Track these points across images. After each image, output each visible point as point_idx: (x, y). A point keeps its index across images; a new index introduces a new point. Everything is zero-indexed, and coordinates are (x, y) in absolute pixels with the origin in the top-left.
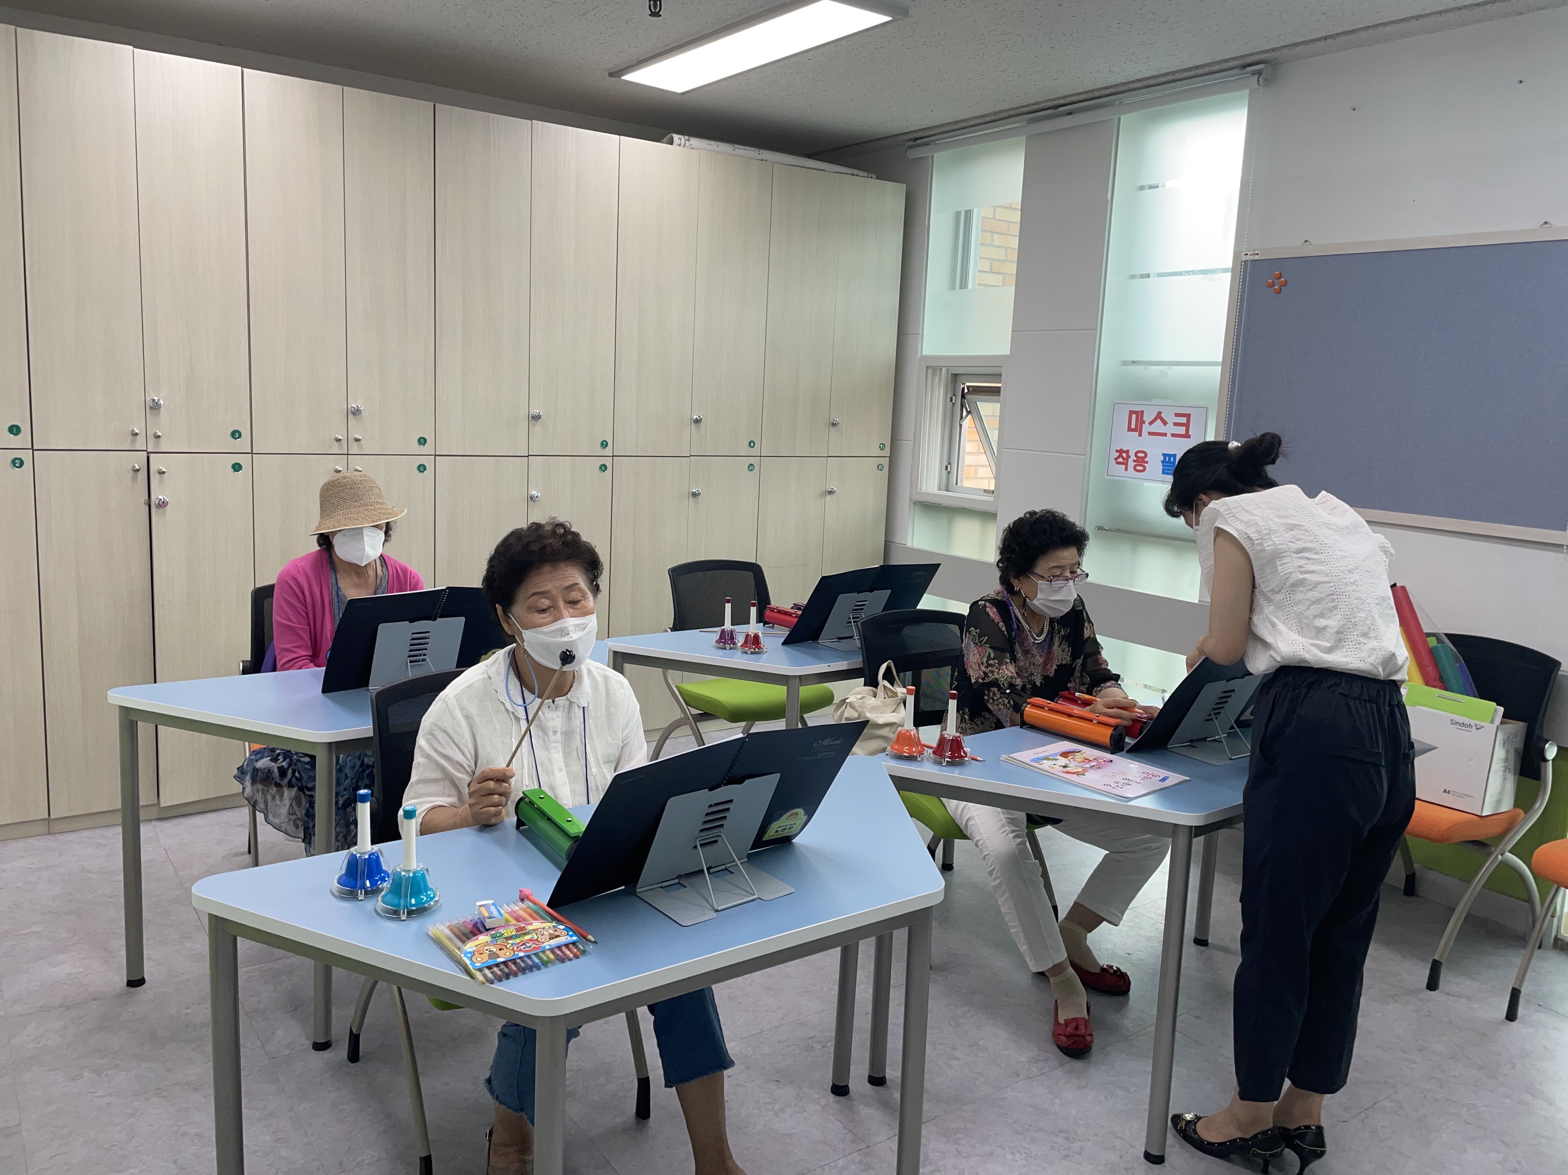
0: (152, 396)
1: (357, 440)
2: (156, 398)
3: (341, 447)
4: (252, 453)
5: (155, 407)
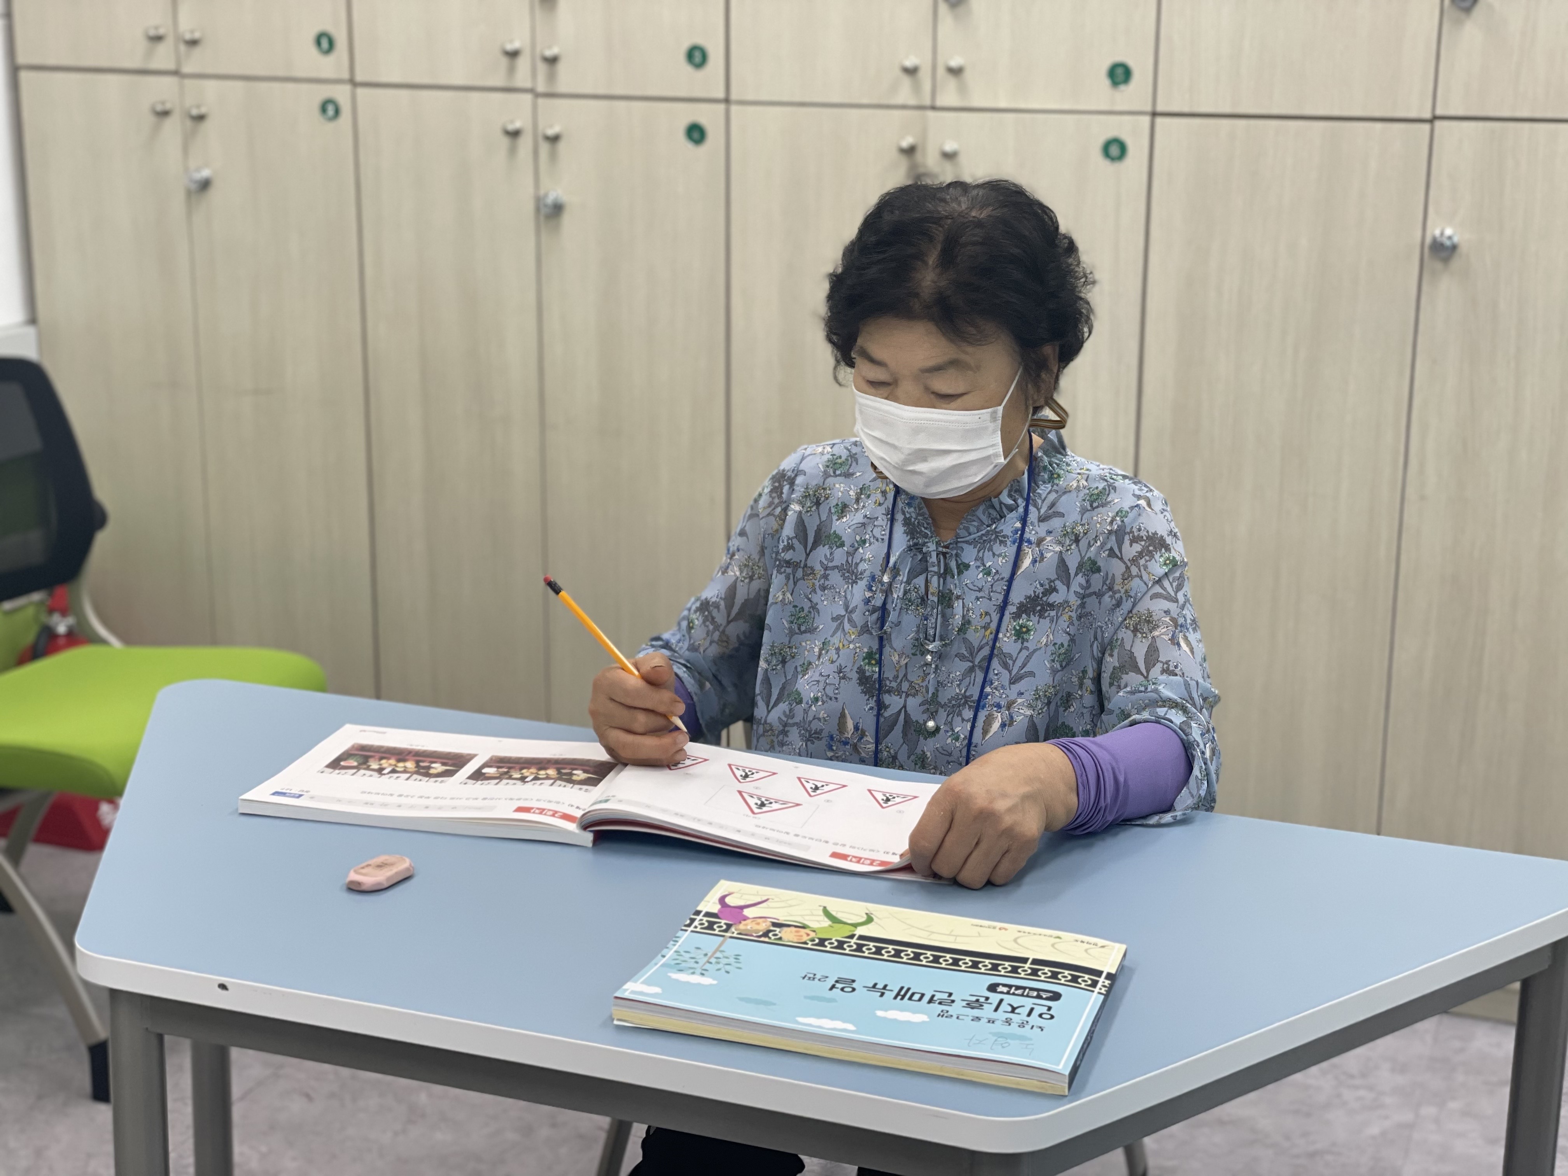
1: (956, 72)
3: (917, 88)
4: (727, 101)
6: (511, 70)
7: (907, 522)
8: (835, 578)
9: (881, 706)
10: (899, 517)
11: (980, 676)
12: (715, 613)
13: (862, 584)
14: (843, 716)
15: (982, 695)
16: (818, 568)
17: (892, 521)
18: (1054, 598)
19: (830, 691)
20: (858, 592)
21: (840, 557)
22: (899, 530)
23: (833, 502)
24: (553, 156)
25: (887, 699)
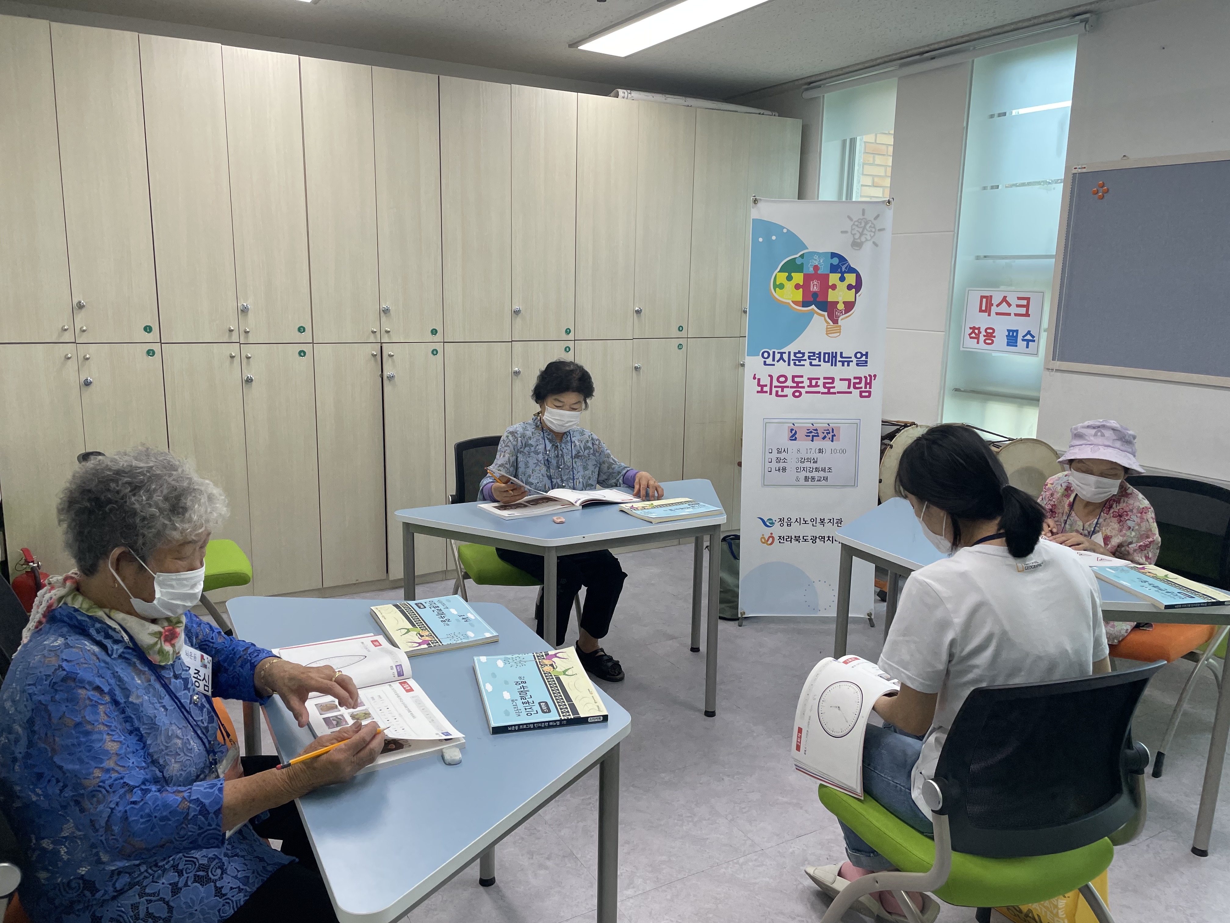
0: (242, 303)
1: (387, 332)
2: (245, 304)
3: (376, 337)
4: (313, 343)
5: (244, 311)
6: (230, 336)
7: (548, 439)
8: (532, 454)
9: (552, 482)
10: (546, 438)
11: (572, 473)
12: (506, 466)
13: (541, 455)
14: (545, 485)
15: (574, 477)
16: (527, 453)
17: (544, 439)
18: (580, 454)
19: (541, 480)
20: (540, 457)
21: (533, 449)
22: (547, 441)
23: (527, 437)
24: (248, 364)
25: (553, 480)
